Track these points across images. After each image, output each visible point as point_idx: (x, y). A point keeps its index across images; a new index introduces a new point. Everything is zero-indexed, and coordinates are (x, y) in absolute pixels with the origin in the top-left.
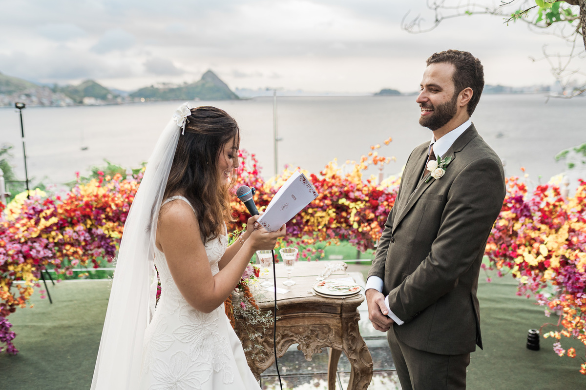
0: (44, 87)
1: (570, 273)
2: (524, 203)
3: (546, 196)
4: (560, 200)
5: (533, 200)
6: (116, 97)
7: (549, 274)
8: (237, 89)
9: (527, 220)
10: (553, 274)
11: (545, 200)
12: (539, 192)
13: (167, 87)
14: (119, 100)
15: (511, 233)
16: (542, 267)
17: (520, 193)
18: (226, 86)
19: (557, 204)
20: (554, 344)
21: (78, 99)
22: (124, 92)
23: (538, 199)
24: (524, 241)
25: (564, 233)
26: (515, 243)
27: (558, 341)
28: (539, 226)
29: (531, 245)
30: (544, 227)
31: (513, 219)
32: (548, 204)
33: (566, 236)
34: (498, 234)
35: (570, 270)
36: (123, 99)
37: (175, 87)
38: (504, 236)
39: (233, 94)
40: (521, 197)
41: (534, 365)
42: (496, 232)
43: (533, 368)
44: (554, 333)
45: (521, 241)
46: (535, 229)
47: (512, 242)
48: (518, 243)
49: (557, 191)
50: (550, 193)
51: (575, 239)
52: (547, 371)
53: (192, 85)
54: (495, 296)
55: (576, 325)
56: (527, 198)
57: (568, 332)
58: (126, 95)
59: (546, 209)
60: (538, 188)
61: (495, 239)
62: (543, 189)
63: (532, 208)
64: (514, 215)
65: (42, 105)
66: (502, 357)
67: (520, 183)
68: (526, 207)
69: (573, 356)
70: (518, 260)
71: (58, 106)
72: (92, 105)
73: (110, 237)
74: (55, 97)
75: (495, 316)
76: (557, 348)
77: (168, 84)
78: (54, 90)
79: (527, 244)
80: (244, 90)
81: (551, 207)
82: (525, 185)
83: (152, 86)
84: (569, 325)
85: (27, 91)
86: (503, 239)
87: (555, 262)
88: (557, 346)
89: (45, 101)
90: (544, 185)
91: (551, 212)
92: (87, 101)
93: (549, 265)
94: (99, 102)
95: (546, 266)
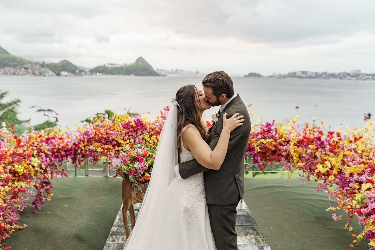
0: (36, 63)
1: (342, 177)
2: (321, 140)
3: (333, 137)
4: (340, 139)
5: (326, 139)
6: (81, 71)
7: (331, 178)
8: (158, 69)
9: (323, 150)
10: (333, 178)
11: (333, 139)
12: (329, 135)
13: (113, 66)
14: (83, 73)
15: (314, 156)
16: (328, 174)
17: (320, 135)
18: (151, 67)
19: (339, 141)
20: (333, 215)
21: (57, 72)
22: (86, 68)
23: (328, 139)
24: (320, 161)
25: (341, 157)
26: (316, 162)
27: (334, 212)
28: (329, 153)
29: (324, 163)
30: (331, 154)
31: (316, 149)
32: (333, 141)
33: (342, 158)
34: (307, 157)
35: (342, 176)
36: (86, 72)
37: (119, 66)
38: (310, 158)
39: (155, 72)
40: (320, 137)
41: (322, 226)
42: (306, 156)
43: (322, 227)
44: (332, 208)
45: (319, 161)
46: (326, 154)
47: (314, 161)
48: (317, 162)
49: (338, 135)
50: (335, 135)
51: (345, 160)
52: (329, 229)
53: (129, 65)
54: (306, 193)
55: (343, 204)
56: (323, 138)
57: (340, 207)
58: (87, 70)
59: (333, 144)
60: (328, 133)
61: (305, 160)
62: (331, 133)
63: (325, 143)
64: (316, 147)
65: (34, 74)
66: (306, 222)
67: (320, 130)
68: (322, 143)
69: (341, 219)
70: (317, 171)
71: (45, 76)
72: (66, 76)
73: (96, 151)
74: (43, 70)
75: (305, 203)
76: (334, 216)
77: (114, 64)
78: (43, 65)
79: (322, 162)
80: (162, 70)
81: (335, 143)
82: (323, 131)
83: (104, 65)
84: (340, 204)
85: (25, 66)
86: (310, 160)
87: (335, 172)
88: (334, 215)
89: (36, 72)
90: (332, 131)
91: (335, 146)
92: (63, 73)
93: (332, 173)
94: (70, 74)
95: (330, 173)
